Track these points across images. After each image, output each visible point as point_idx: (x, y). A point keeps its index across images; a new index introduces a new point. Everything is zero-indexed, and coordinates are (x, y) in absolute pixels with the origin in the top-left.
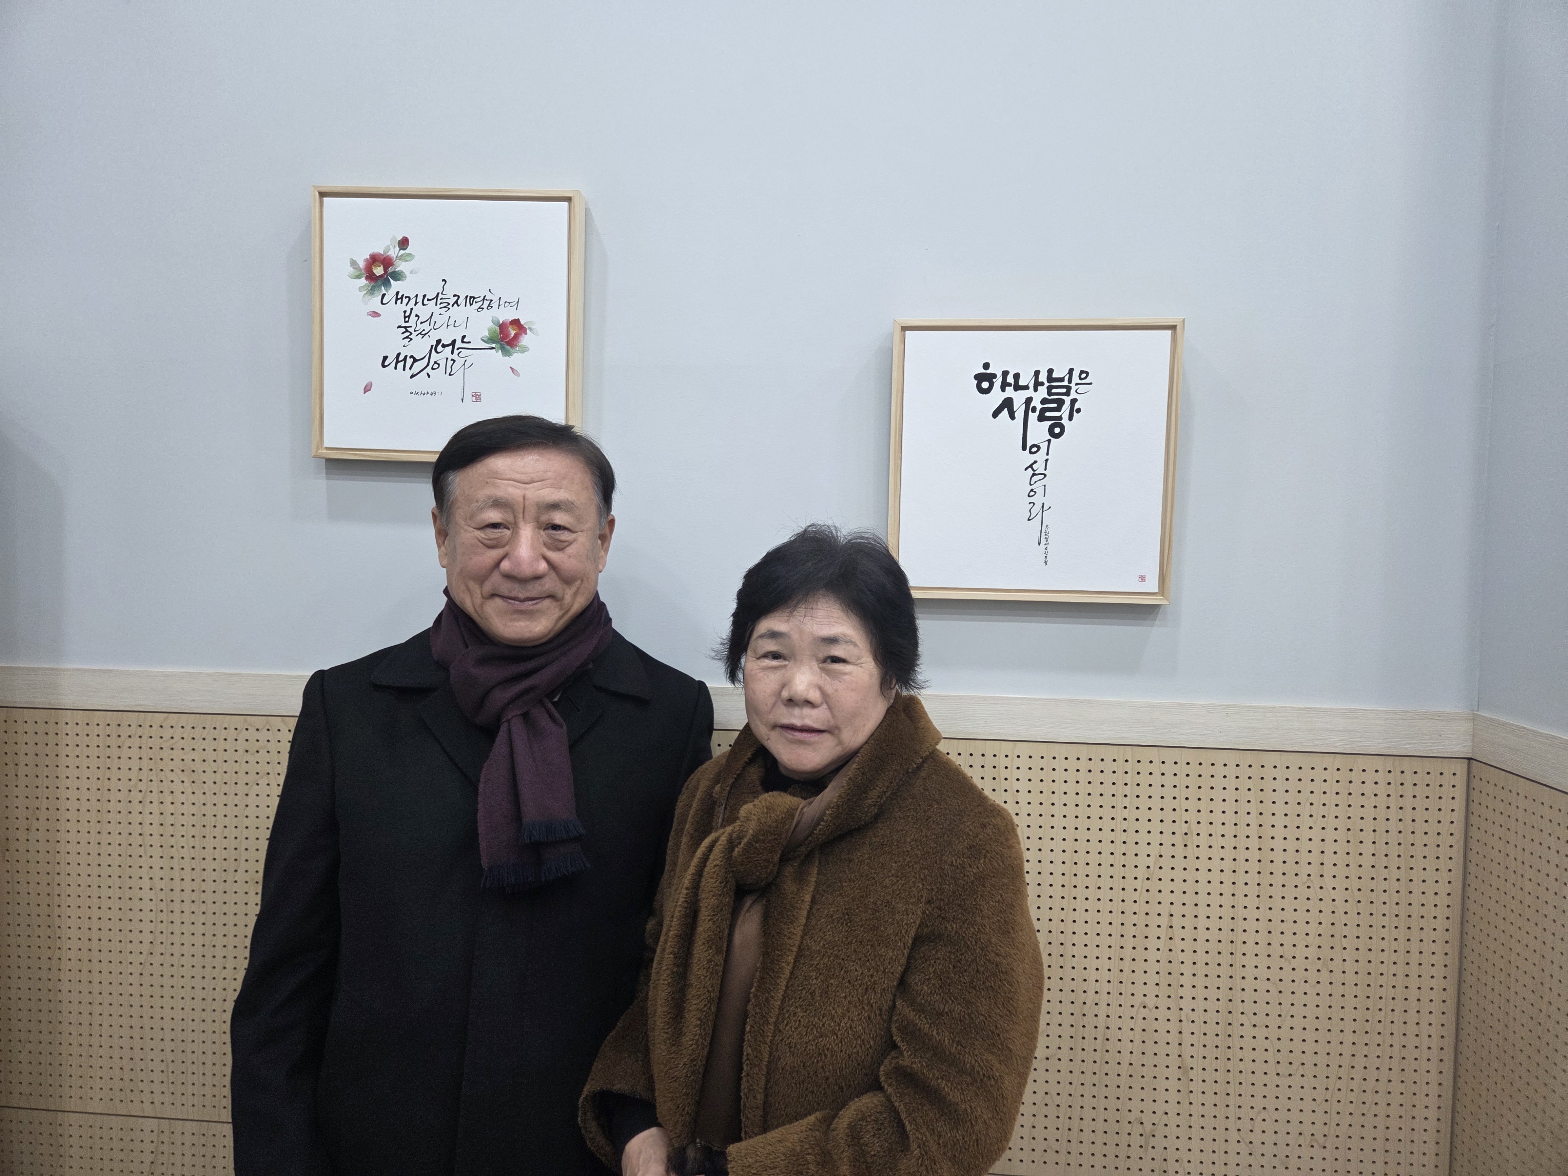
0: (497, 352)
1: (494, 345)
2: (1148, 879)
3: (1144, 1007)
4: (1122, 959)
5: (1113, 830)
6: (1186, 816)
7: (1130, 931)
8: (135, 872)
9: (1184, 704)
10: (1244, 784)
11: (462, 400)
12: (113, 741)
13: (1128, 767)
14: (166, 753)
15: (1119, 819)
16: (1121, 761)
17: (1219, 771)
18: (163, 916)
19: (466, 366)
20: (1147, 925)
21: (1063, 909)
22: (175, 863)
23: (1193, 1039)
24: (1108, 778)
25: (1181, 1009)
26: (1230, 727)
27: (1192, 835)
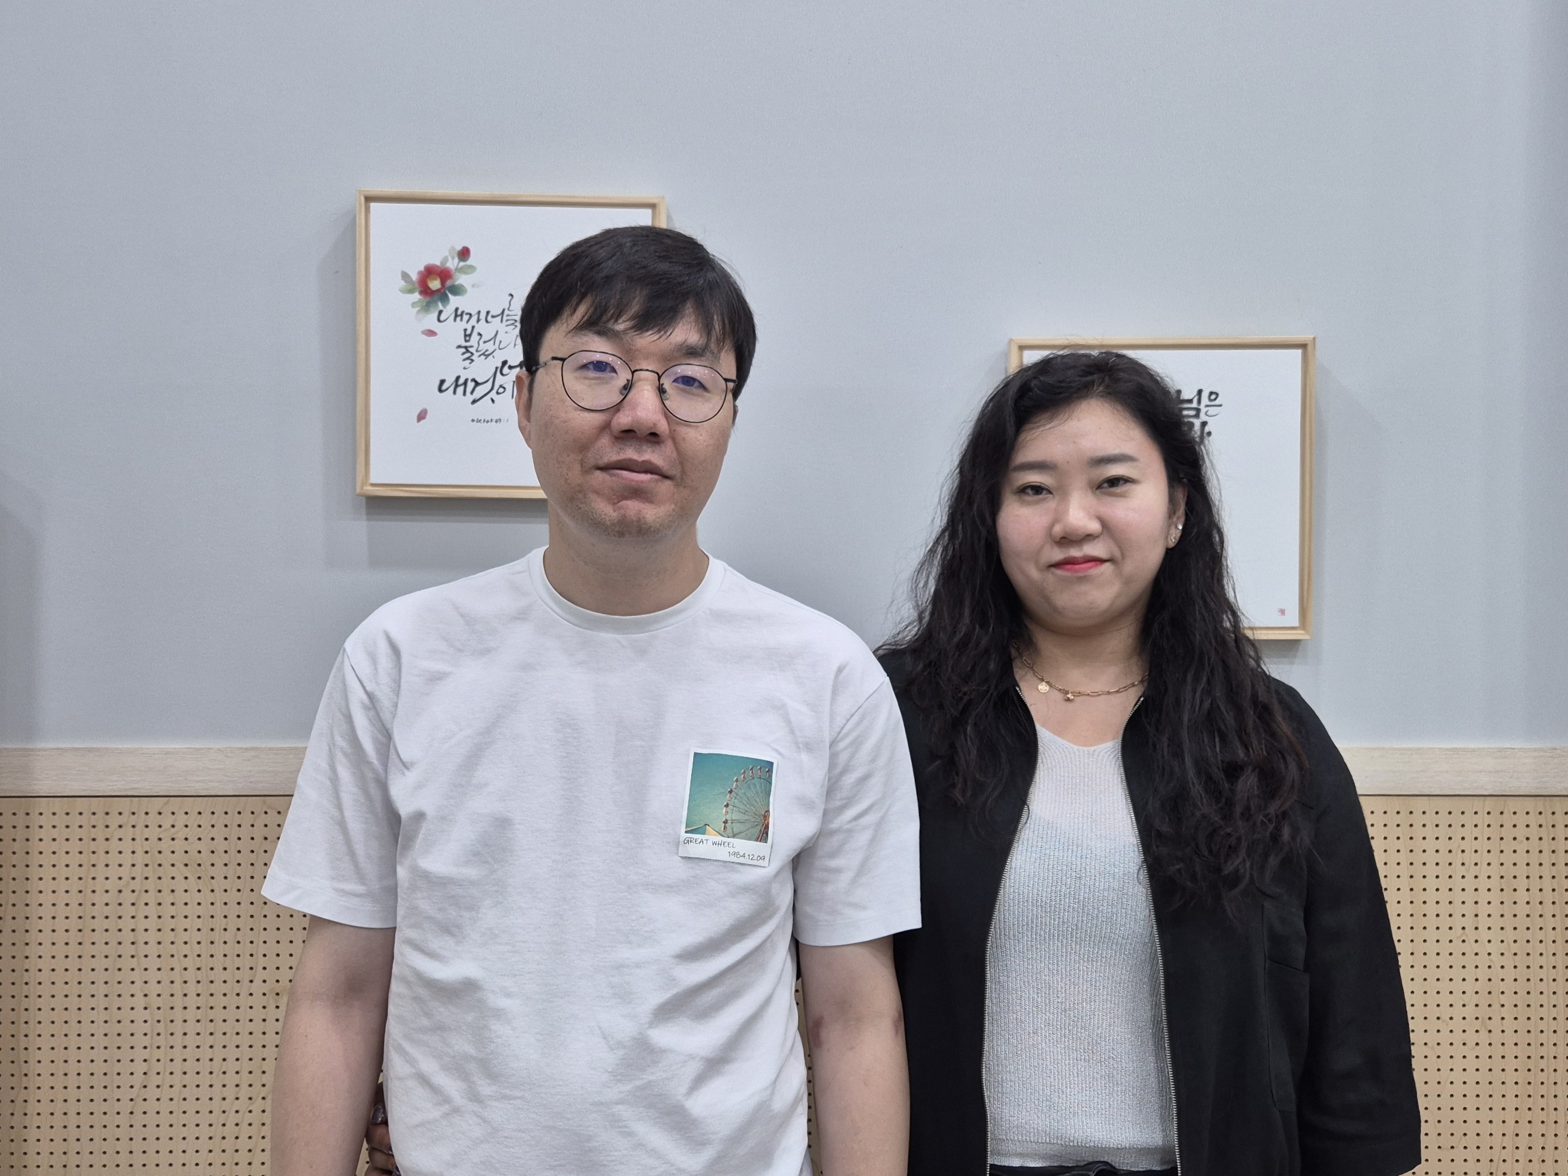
8: (125, 989)
12: (100, 833)
14: (166, 845)
18: (160, 1041)
22: (176, 976)
26: (1376, 771)
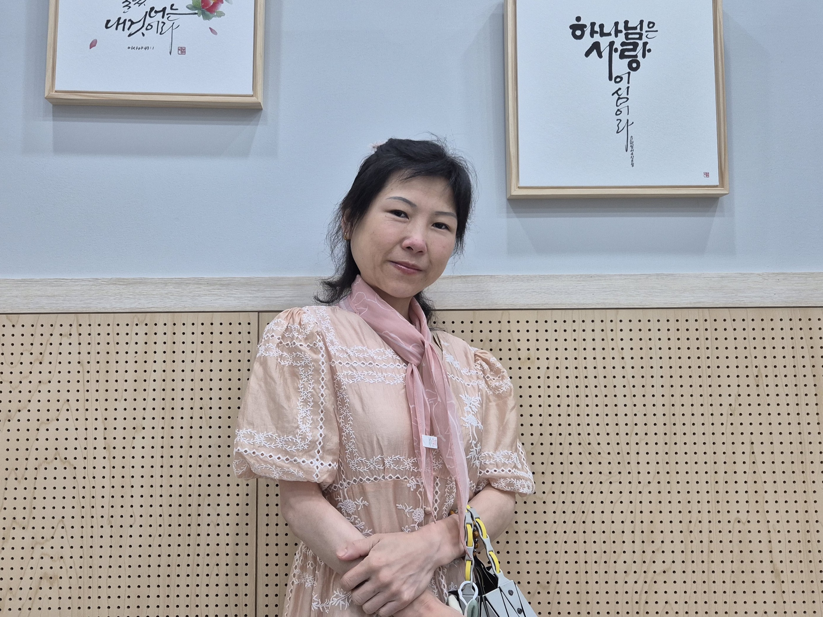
0: (199, 16)
1: (196, 12)
2: (731, 414)
3: (739, 522)
4: (717, 482)
5: (700, 377)
6: (756, 362)
7: (721, 458)
9: (745, 274)
10: (798, 334)
11: (170, 53)
13: (707, 325)
15: (704, 367)
16: (701, 321)
17: (777, 324)
19: (174, 27)
20: (734, 453)
21: (666, 444)
23: (780, 547)
24: (693, 334)
25: (768, 522)
26: (782, 290)
27: (762, 377)
